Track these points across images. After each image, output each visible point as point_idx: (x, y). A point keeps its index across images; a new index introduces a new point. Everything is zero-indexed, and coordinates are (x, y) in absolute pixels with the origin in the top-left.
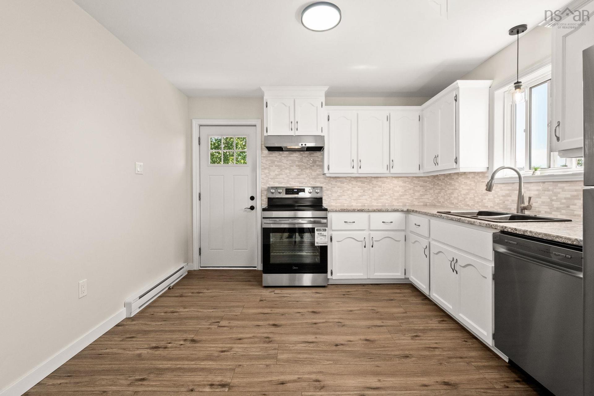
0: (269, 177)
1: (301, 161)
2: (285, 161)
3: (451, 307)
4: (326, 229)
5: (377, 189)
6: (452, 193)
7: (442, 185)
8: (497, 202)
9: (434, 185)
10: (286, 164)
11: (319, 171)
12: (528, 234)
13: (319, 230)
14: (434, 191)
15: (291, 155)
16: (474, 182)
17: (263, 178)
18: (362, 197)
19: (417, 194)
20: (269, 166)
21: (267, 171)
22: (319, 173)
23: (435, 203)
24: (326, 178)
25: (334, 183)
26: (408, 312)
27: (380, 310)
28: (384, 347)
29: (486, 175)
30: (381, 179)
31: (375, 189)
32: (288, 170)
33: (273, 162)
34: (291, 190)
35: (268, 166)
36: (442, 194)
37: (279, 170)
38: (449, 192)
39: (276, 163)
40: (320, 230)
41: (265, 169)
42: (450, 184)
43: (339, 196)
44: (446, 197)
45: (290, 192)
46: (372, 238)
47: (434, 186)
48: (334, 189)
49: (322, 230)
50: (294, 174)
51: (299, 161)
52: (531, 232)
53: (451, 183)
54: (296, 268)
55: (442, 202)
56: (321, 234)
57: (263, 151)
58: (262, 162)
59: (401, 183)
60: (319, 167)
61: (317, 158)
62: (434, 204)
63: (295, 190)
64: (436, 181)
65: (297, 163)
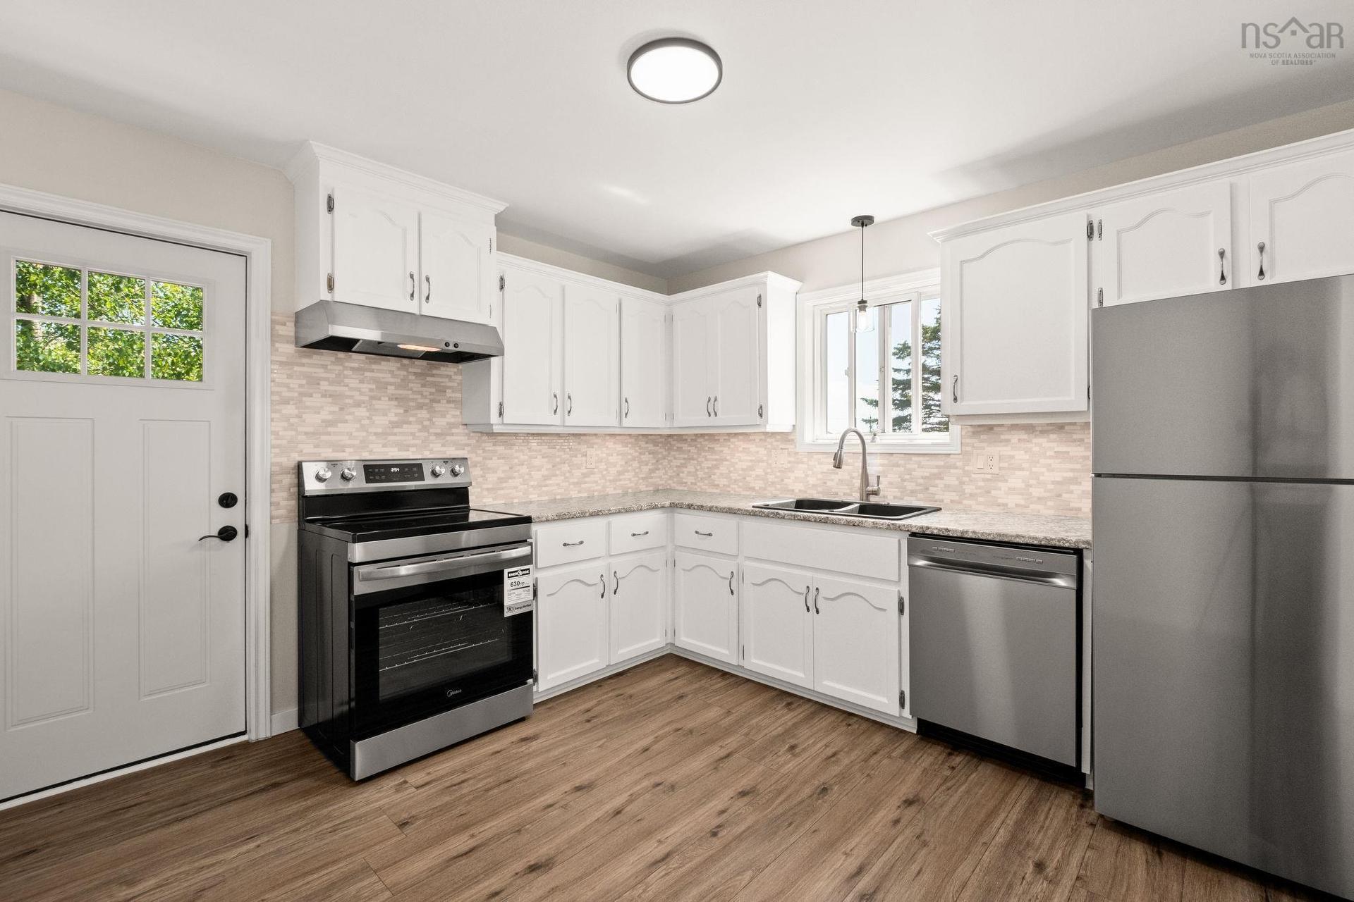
0: (300, 429)
1: (404, 384)
2: (354, 383)
3: (802, 675)
4: (529, 569)
5: (578, 460)
6: (716, 467)
7: (689, 451)
8: (811, 482)
9: (670, 449)
10: (358, 390)
11: (454, 416)
12: (970, 535)
13: (513, 574)
14: (670, 461)
15: (374, 367)
16: (765, 449)
17: (276, 434)
18: (550, 479)
19: (645, 469)
20: (301, 394)
21: (290, 410)
22: (452, 420)
23: (673, 485)
24: (472, 434)
25: (489, 447)
26: (733, 708)
27: (690, 724)
28: (779, 793)
29: (791, 437)
30: (588, 437)
31: (575, 460)
32: (365, 409)
33: (314, 381)
34: (383, 470)
35: (296, 395)
36: (691, 468)
37: (336, 409)
38: (706, 464)
39: (324, 386)
40: (517, 574)
41: (286, 402)
42: (711, 450)
43: (501, 480)
44: (700, 474)
45: (380, 474)
46: (615, 572)
47: (669, 453)
48: (490, 464)
49: (521, 573)
50: (381, 421)
51: (398, 387)
52: (974, 532)
53: (713, 448)
54: (457, 692)
55: (689, 483)
56: (517, 583)
57: (277, 345)
58: (273, 381)
59: (619, 447)
60: (453, 405)
61: (447, 380)
62: (668, 487)
63: (393, 470)
64: (675, 442)
65: (391, 390)
